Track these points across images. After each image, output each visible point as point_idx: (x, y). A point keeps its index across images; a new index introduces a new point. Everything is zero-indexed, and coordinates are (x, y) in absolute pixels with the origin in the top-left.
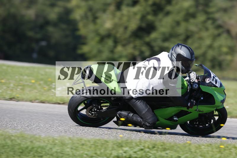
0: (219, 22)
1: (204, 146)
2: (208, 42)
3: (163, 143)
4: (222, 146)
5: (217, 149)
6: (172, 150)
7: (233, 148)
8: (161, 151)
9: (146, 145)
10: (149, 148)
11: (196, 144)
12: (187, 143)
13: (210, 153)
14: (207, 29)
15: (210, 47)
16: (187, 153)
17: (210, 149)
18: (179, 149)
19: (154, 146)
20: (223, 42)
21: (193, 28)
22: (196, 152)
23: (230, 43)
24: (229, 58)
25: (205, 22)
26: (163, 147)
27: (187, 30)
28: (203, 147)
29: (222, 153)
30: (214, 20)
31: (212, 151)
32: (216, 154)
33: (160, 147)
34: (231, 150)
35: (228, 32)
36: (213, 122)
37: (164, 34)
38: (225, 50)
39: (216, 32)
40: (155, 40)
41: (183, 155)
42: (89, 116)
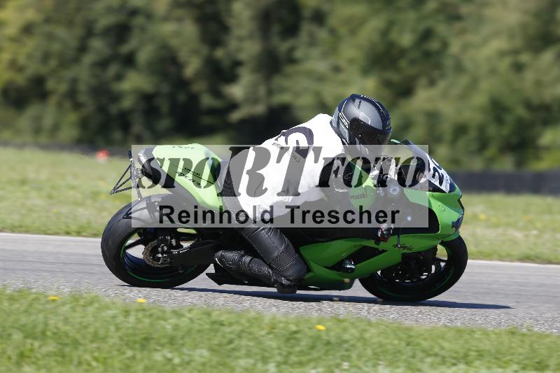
36: (435, 271)
42: (150, 262)
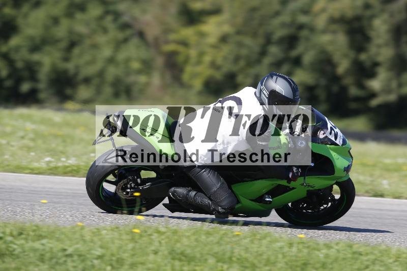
0: (125, 19)
1: (105, 230)
2: (107, 52)
3: (37, 226)
4: (137, 231)
5: (128, 234)
6: (51, 239)
7: (155, 232)
8: (33, 241)
9: (8, 231)
10: (11, 235)
11: (92, 228)
12: (77, 226)
13: (116, 241)
14: (105, 31)
15: (111, 60)
16: (77, 243)
17: (116, 234)
18: (63, 236)
19: (20, 231)
20: (133, 52)
21: (81, 29)
22: (92, 241)
23: (143, 53)
24: (143, 79)
25: (101, 18)
26: (37, 233)
27: (71, 32)
28: (104, 232)
29: (136, 242)
30: (117, 15)
31: (120, 239)
32: (127, 244)
33: (31, 233)
34: (153, 237)
35: (141, 35)
37: (32, 38)
38: (136, 65)
39: (121, 36)
40: (17, 49)
41: (70, 246)
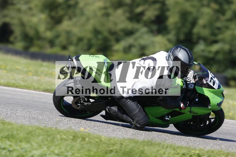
36: (208, 123)
42: (74, 106)
